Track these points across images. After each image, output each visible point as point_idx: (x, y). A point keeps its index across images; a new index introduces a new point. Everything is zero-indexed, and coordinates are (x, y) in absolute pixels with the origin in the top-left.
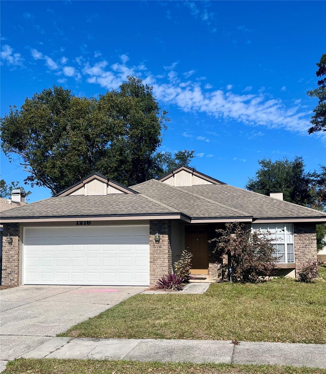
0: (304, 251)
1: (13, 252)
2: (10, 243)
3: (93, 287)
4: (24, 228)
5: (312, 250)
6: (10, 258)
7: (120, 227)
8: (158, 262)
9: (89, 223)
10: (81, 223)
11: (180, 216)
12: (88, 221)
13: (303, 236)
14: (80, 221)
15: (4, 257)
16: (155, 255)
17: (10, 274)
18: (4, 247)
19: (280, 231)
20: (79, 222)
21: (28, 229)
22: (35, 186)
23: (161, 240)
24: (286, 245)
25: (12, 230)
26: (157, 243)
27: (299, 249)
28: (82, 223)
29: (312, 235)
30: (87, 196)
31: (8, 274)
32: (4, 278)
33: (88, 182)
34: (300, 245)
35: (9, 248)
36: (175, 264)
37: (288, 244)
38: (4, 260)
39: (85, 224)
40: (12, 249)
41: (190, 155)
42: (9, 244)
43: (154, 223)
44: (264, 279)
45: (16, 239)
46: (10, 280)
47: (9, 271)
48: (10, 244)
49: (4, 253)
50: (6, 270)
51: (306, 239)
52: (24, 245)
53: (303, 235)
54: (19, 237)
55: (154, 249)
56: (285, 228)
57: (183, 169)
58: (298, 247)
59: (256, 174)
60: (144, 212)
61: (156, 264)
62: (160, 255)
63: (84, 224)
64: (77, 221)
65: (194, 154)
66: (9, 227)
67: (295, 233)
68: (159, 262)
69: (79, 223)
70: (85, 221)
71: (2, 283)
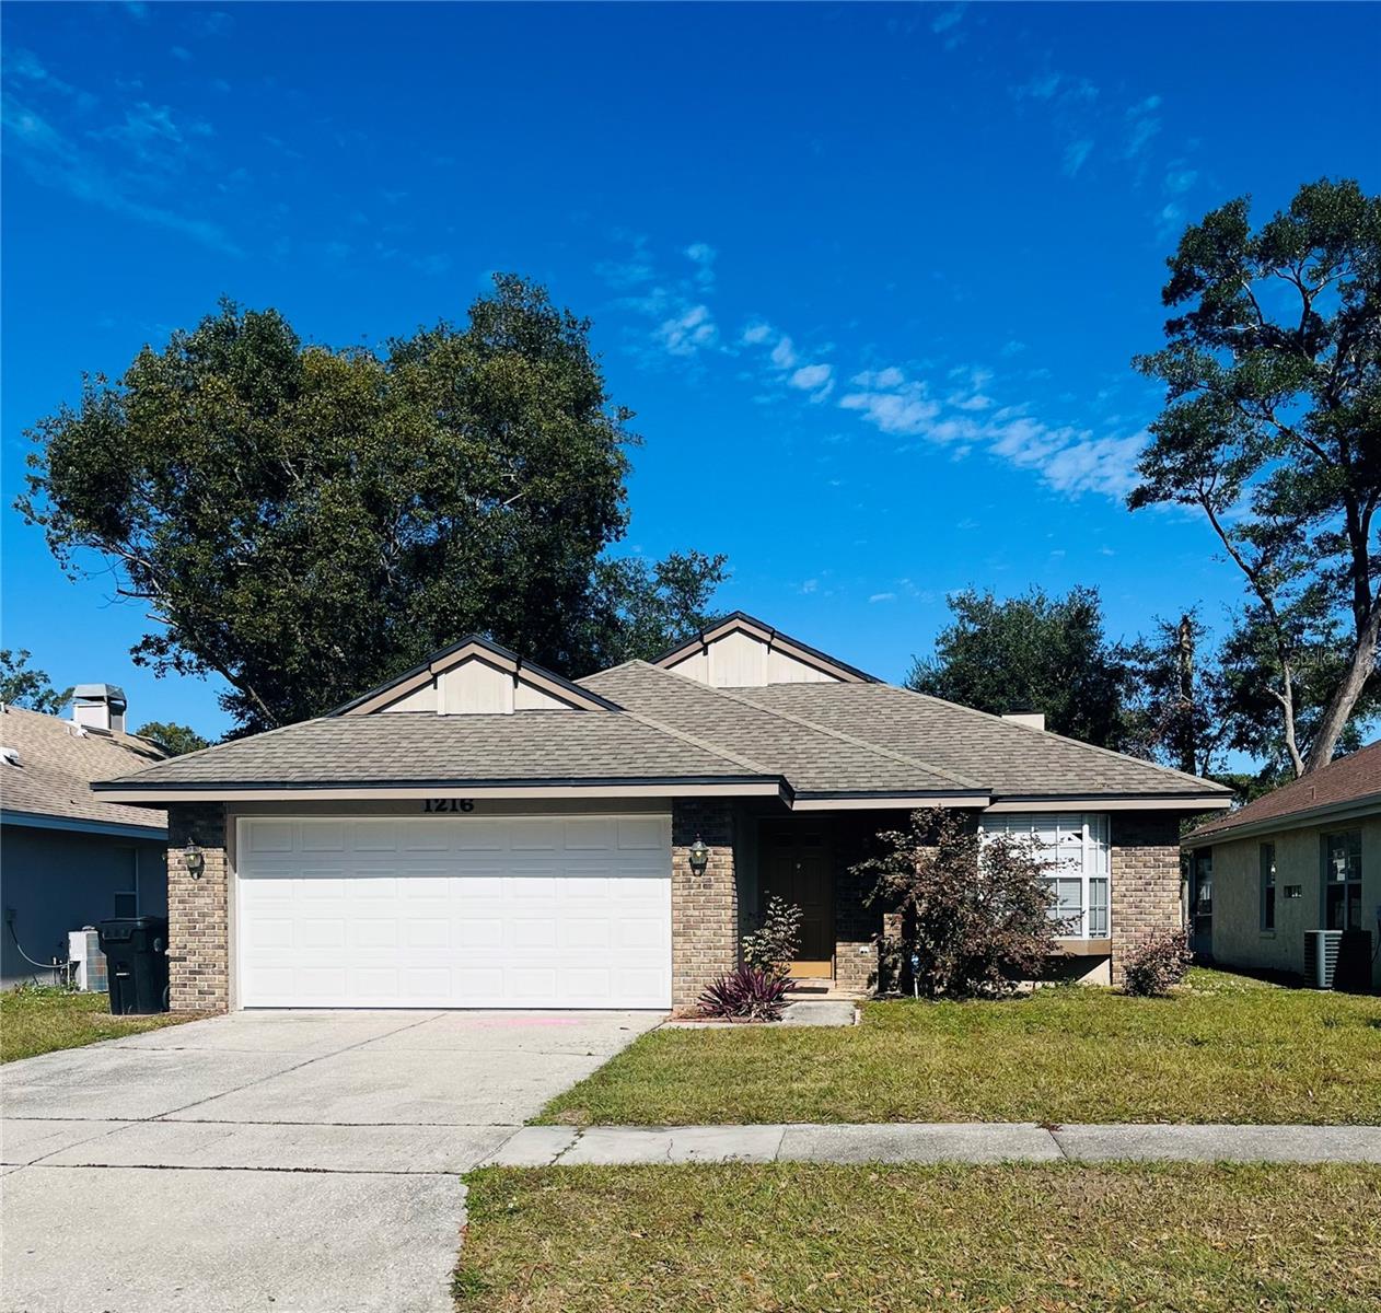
0: (1141, 901)
1: (209, 901)
2: (197, 871)
4: (238, 820)
5: (1167, 900)
6: (195, 921)
7: (571, 822)
8: (698, 933)
9: (466, 806)
10: (440, 807)
11: (777, 786)
12: (463, 800)
13: (1138, 853)
14: (437, 800)
15: (173, 916)
16: (689, 913)
17: (199, 973)
18: (174, 882)
19: (1069, 839)
20: (432, 803)
21: (253, 825)
22: (172, 672)
23: (709, 865)
24: (1086, 883)
25: (201, 827)
26: (697, 872)
27: (1125, 896)
28: (444, 807)
29: (1166, 852)
30: (447, 715)
31: (191, 972)
32: (177, 986)
33: (447, 670)
34: (1128, 882)
35: (190, 887)
36: (746, 941)
37: (1092, 880)
38: (173, 928)
39: (454, 810)
40: (202, 889)
41: (712, 572)
42: (192, 874)
43: (687, 807)
44: (1013, 989)
45: (213, 857)
46: (200, 992)
47: (193, 962)
48: (195, 875)
49: (173, 903)
50: (185, 959)
51: (1149, 864)
52: (241, 877)
53: (1138, 851)
54: (225, 850)
55: (686, 892)
56: (1086, 828)
57: (738, 629)
58: (1124, 888)
59: (937, 644)
60: (658, 772)
61: (694, 939)
62: (708, 912)
63: (450, 807)
64: (428, 801)
65: (724, 569)
66: (190, 817)
67: (1114, 844)
68: (703, 933)
69: (433, 806)
70: (454, 800)
71: (171, 1004)
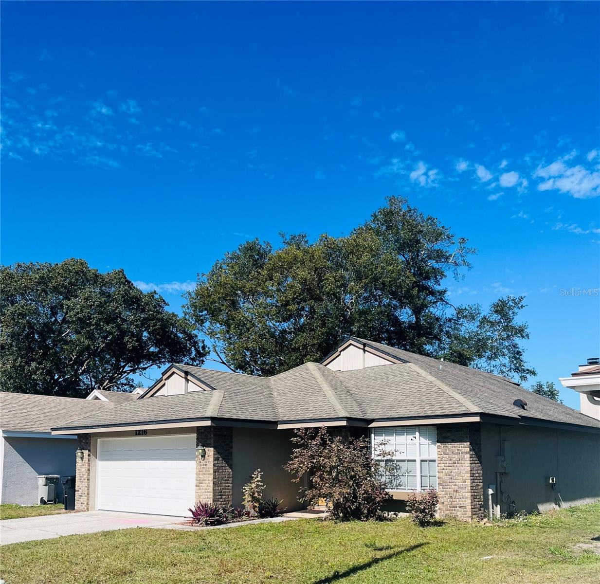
0: (451, 472)
1: (84, 469)
2: (82, 458)
3: (151, 516)
4: (98, 440)
5: (464, 472)
6: (81, 477)
8: (203, 485)
9: (145, 433)
10: (138, 433)
11: (210, 421)
12: (145, 430)
13: (449, 446)
14: (138, 430)
15: (77, 475)
16: (200, 476)
18: (77, 463)
19: (412, 440)
21: (103, 441)
23: (206, 456)
24: (418, 463)
25: (84, 443)
26: (202, 459)
27: (443, 469)
29: (463, 446)
30: (168, 396)
31: (80, 496)
32: (77, 501)
33: (168, 378)
34: (445, 462)
35: (81, 464)
36: (244, 489)
37: (422, 461)
38: (77, 480)
40: (83, 465)
42: (81, 460)
43: (201, 431)
46: (81, 503)
50: (79, 491)
51: (454, 453)
53: (449, 445)
54: (89, 451)
55: (200, 467)
56: (417, 434)
57: (351, 344)
58: (443, 465)
61: (202, 488)
62: (205, 476)
63: (141, 433)
64: (136, 431)
66: (82, 439)
67: (438, 442)
70: (142, 430)
71: (75, 507)
